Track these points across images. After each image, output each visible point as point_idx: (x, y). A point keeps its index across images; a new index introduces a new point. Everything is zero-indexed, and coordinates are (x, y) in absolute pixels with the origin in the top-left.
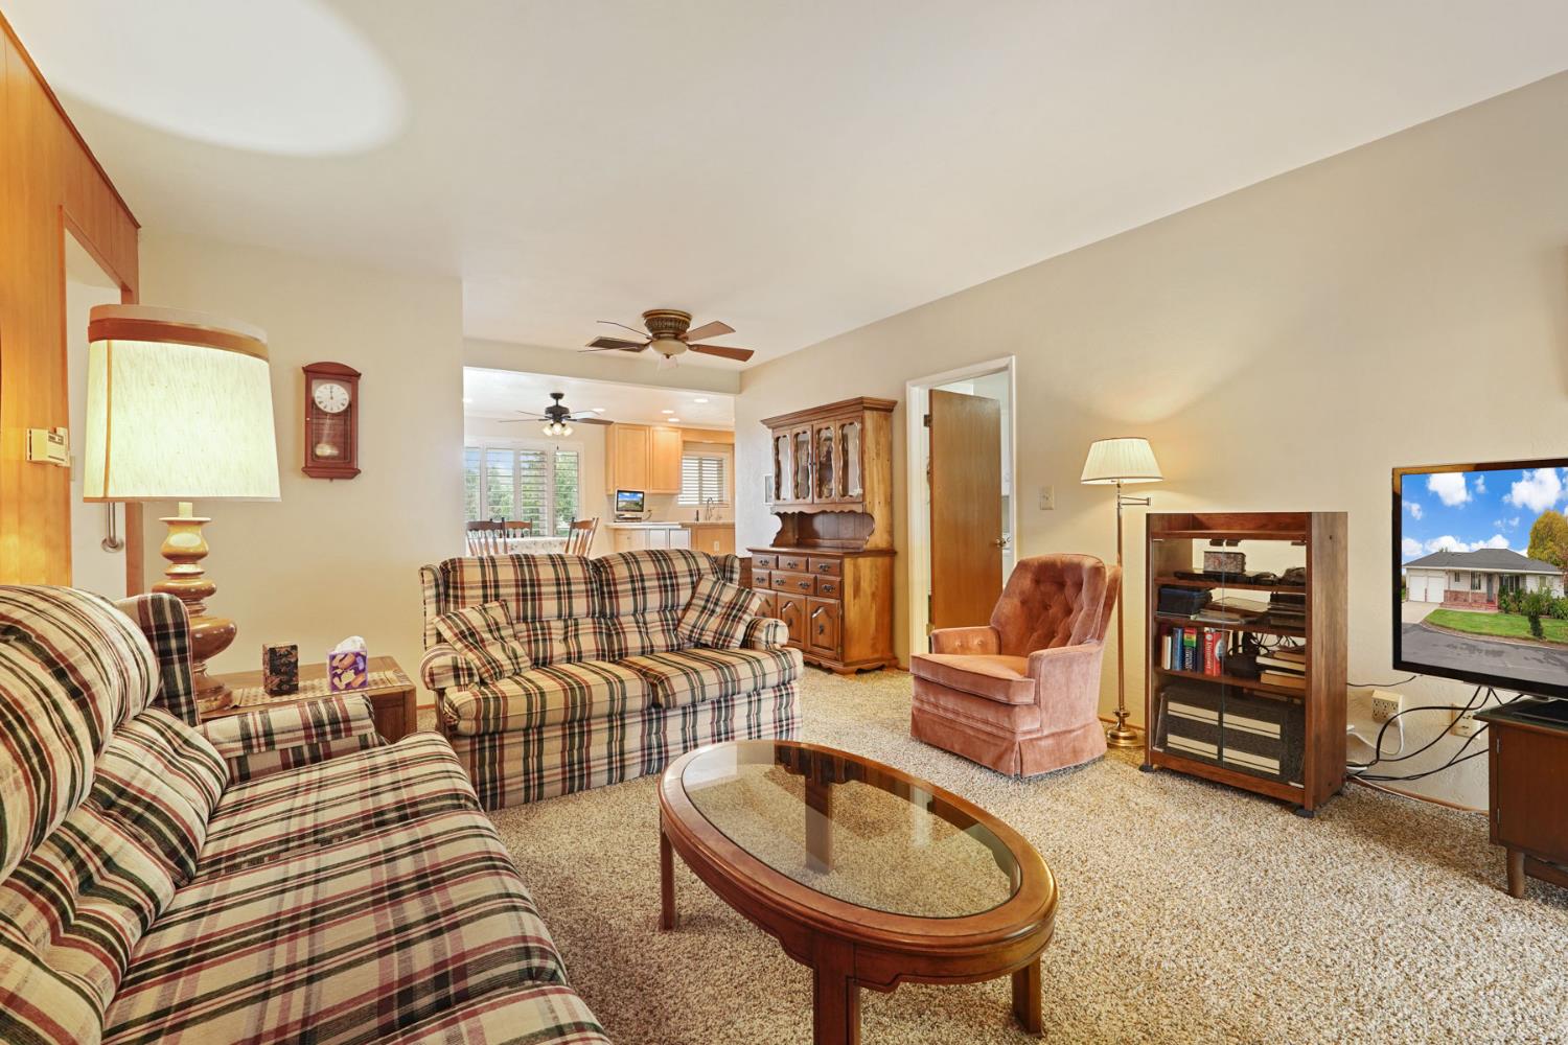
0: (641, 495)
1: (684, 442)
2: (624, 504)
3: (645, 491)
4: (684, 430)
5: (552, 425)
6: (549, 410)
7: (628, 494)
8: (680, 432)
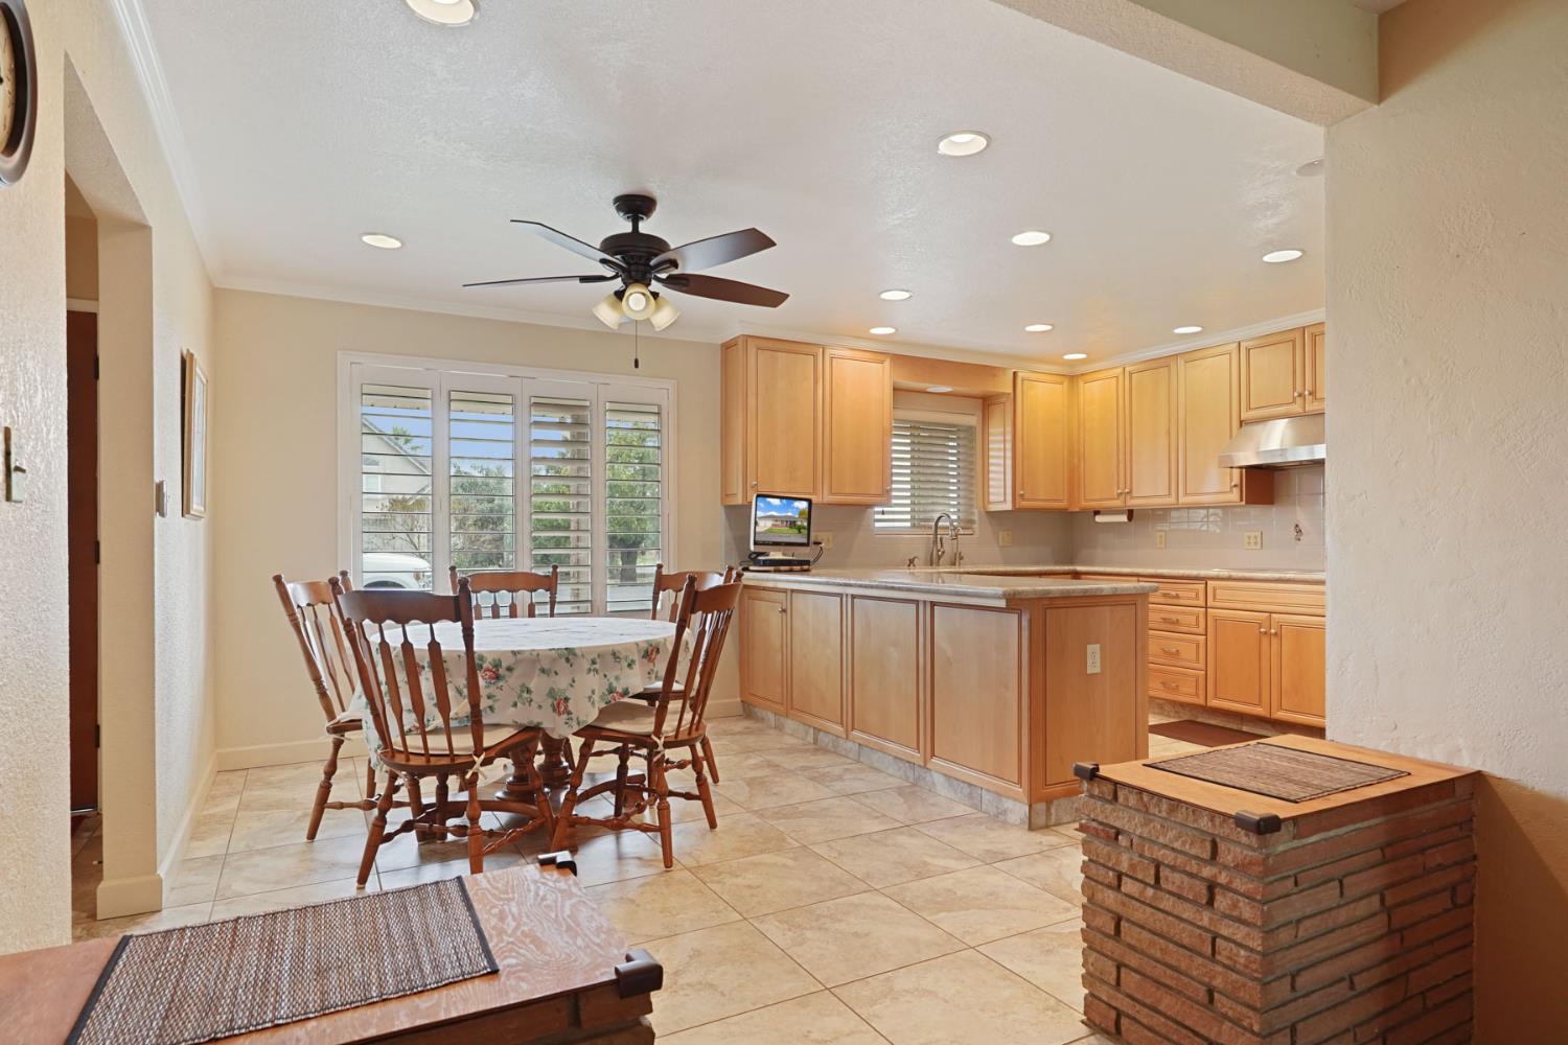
0: (803, 505)
1: (896, 389)
2: (769, 524)
3: (814, 499)
4: (899, 360)
5: (620, 295)
6: (613, 245)
7: (776, 502)
8: (887, 363)
